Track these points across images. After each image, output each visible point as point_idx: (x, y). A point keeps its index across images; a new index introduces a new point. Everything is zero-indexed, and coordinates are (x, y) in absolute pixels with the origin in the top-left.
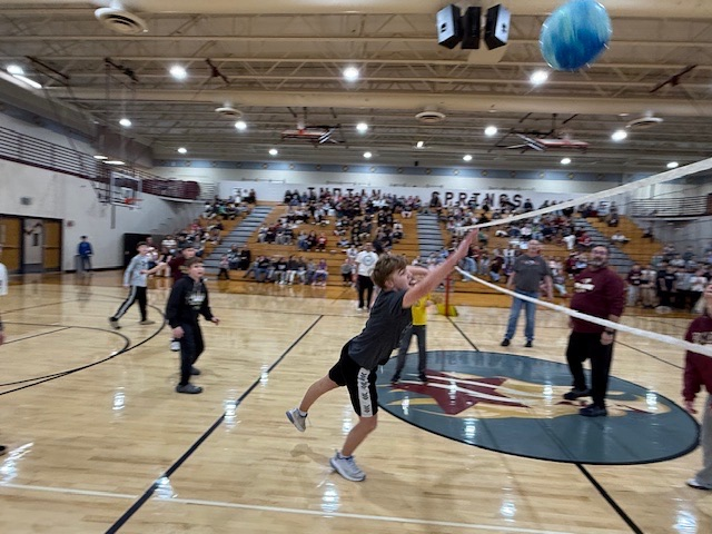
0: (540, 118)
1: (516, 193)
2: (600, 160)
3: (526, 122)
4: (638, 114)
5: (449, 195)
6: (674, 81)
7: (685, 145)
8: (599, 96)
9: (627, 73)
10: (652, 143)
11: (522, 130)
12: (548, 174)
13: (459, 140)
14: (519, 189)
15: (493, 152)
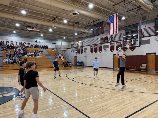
0: (29, 23)
1: (28, 42)
2: (50, 36)
3: (26, 23)
4: (51, 26)
5: (7, 42)
6: (55, 19)
7: (66, 34)
8: (42, 20)
9: (46, 15)
10: (59, 33)
11: (26, 26)
12: (39, 38)
13: (11, 26)
14: (31, 41)
15: (21, 31)
